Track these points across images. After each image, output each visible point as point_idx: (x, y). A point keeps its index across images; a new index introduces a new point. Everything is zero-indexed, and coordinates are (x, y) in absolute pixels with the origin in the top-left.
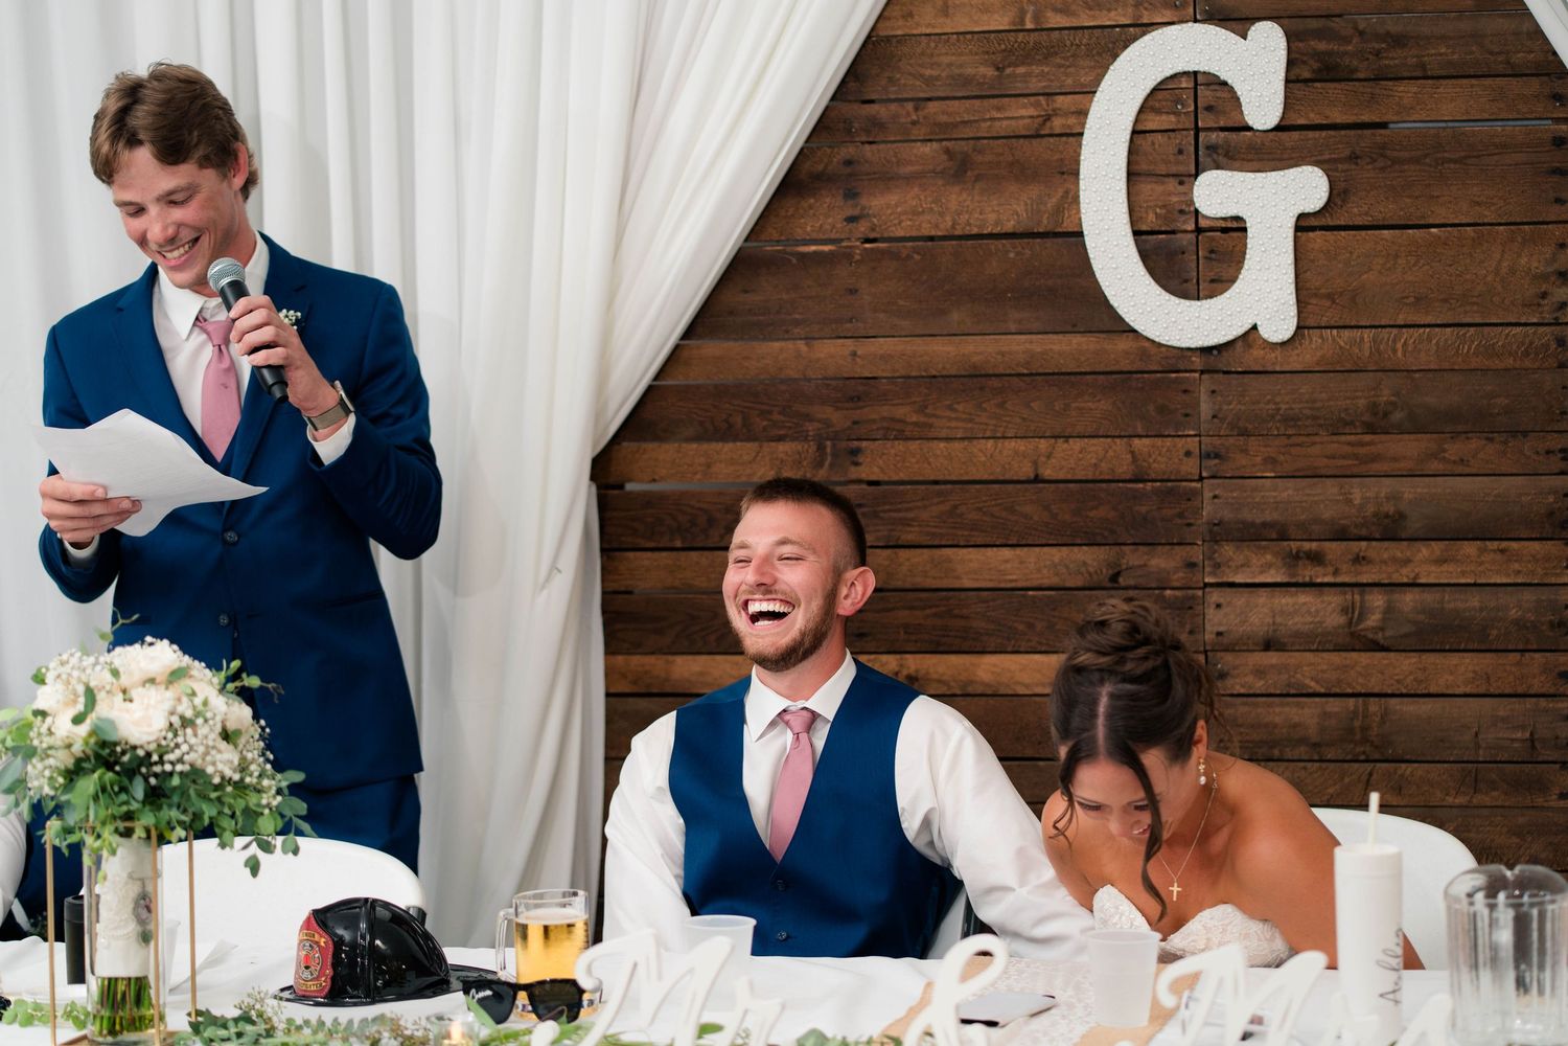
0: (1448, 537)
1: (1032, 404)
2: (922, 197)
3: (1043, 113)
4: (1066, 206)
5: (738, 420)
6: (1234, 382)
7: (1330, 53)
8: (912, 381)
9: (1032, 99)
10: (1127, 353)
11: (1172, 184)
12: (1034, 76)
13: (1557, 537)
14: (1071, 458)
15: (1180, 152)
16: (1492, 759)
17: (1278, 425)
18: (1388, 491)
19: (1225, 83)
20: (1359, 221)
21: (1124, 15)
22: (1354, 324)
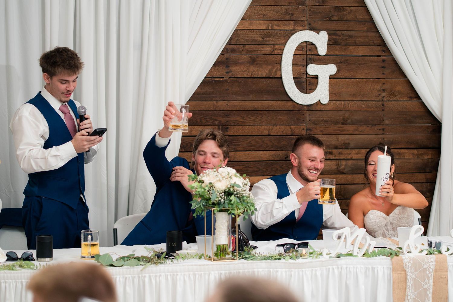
0: (359, 148)
1: (269, 117)
2: (244, 68)
3: (273, 49)
4: (278, 71)
5: (199, 120)
6: (314, 113)
7: (336, 39)
8: (241, 111)
9: (270, 46)
10: (291, 106)
11: (301, 67)
12: (271, 40)
14: (277, 130)
15: (303, 60)
18: (346, 138)
19: (314, 44)
20: (341, 77)
21: (291, 28)
22: (340, 100)
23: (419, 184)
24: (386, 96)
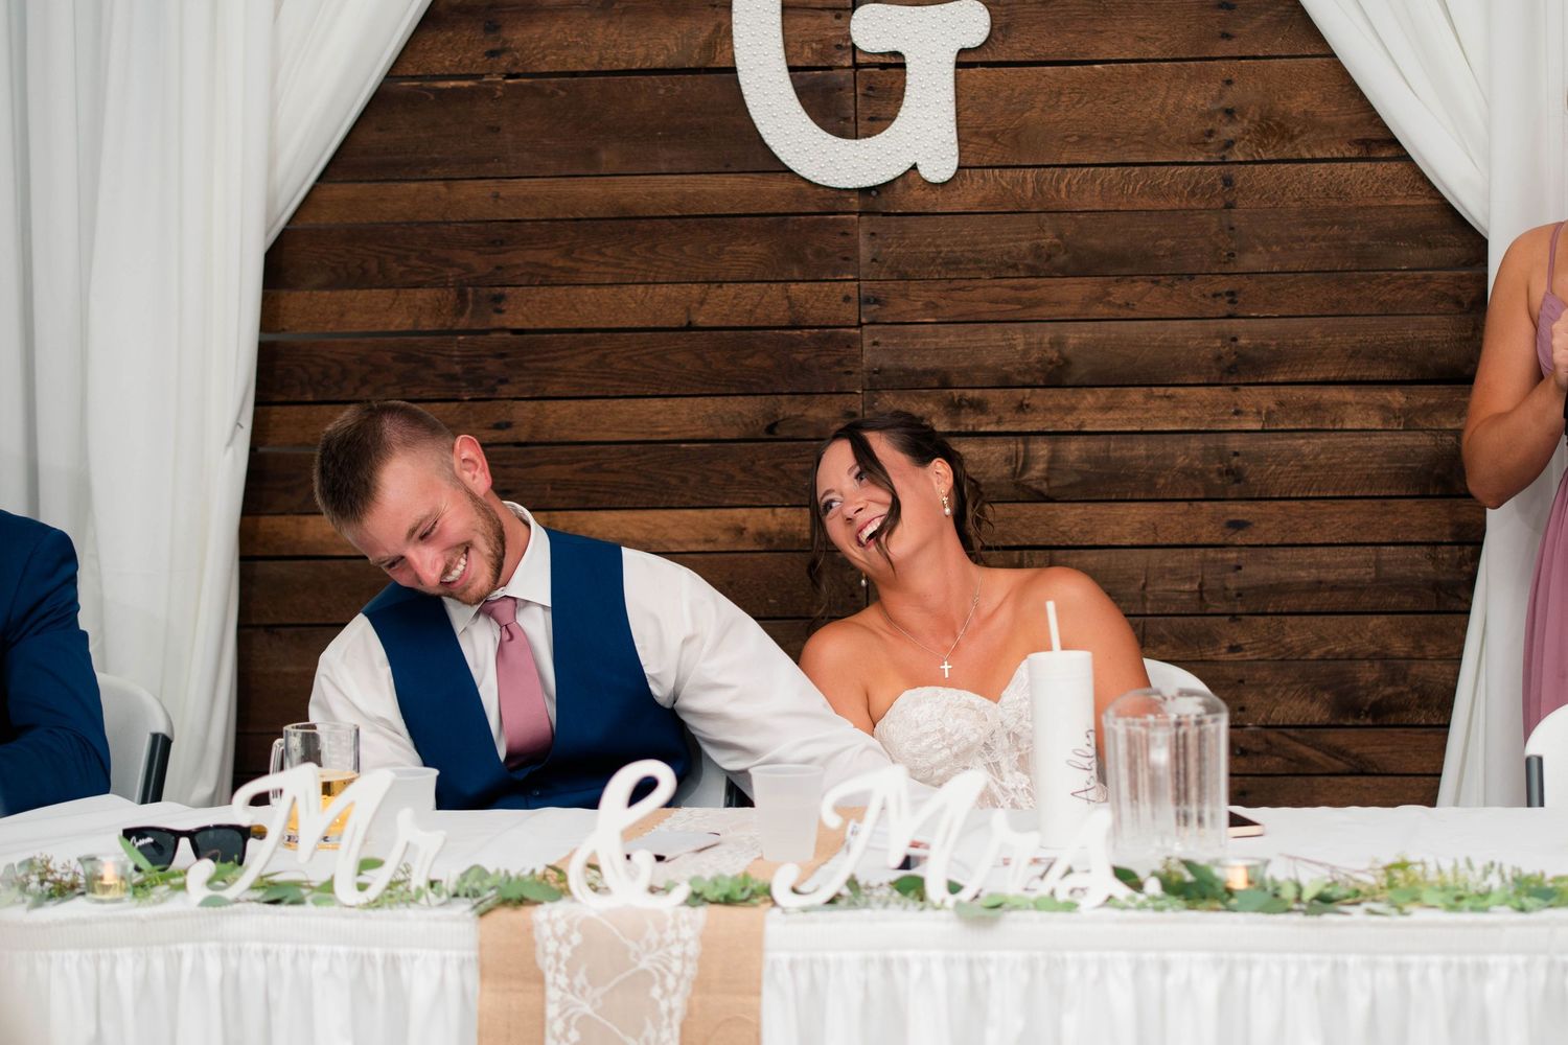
0: (1114, 383)
1: (684, 248)
2: (568, 31)
4: (718, 40)
5: (373, 266)
6: (894, 224)
8: (558, 224)
10: (782, 194)
11: (829, 17)
13: (1224, 382)
14: (724, 304)
16: (1160, 612)
17: (939, 268)
18: (1052, 336)
20: (1020, 57)
22: (1016, 163)
23: (1419, 548)
24: (1243, 139)
